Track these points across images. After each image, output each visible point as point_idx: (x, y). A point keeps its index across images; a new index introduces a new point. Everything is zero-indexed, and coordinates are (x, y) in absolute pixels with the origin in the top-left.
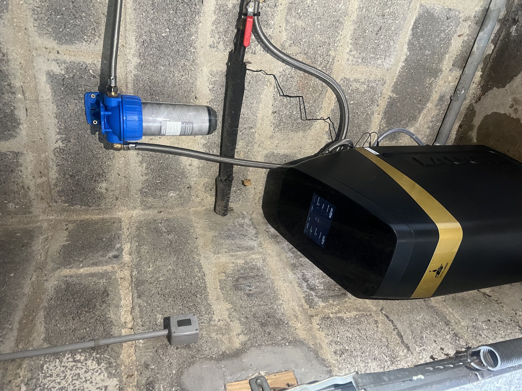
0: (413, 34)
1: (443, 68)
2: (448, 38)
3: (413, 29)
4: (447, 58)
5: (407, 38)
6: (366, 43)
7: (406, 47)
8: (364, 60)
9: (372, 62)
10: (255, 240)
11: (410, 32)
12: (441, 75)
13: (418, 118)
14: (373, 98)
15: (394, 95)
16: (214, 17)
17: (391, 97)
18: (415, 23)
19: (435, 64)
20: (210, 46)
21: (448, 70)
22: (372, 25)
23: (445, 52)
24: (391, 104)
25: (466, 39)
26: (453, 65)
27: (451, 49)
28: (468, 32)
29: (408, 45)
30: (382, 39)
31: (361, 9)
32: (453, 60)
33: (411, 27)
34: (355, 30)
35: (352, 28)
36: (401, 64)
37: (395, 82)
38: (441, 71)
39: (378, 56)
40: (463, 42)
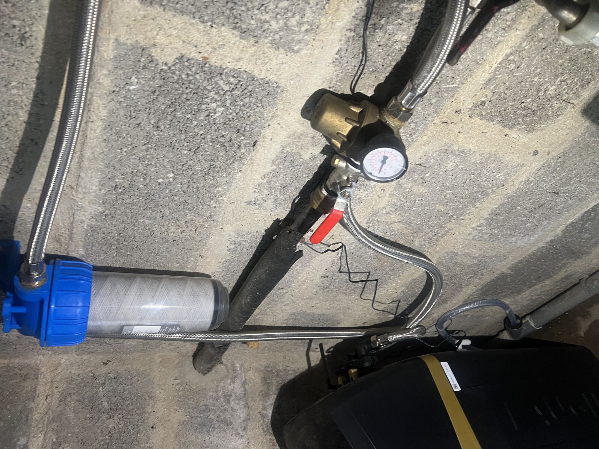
0: (582, 217)
3: (587, 212)
5: (571, 220)
6: (507, 219)
8: (492, 237)
9: (502, 239)
10: (242, 437)
11: (580, 215)
12: (585, 257)
13: (525, 291)
14: (478, 272)
15: (510, 272)
16: (270, 168)
17: (502, 273)
19: (587, 247)
20: (249, 203)
22: (531, 201)
24: (499, 279)
29: (567, 227)
30: (534, 217)
31: (528, 182)
33: (586, 209)
34: (503, 204)
35: (499, 202)
36: (542, 244)
37: (519, 260)
39: (515, 234)
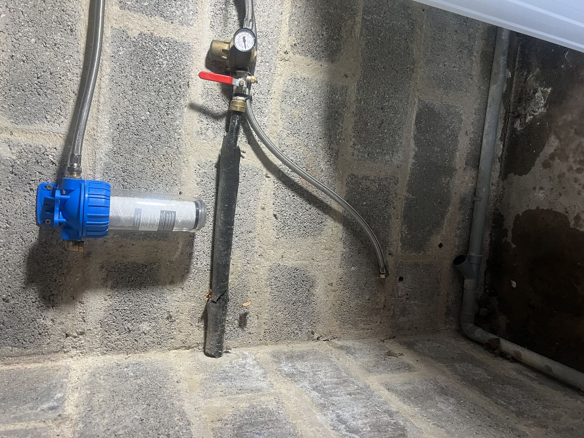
0: (417, 129)
1: (457, 167)
2: (454, 135)
3: (416, 124)
4: (458, 155)
5: (412, 133)
6: (369, 136)
7: (412, 142)
8: (370, 155)
9: (379, 158)
10: (263, 381)
11: (413, 127)
12: (456, 174)
13: (443, 224)
14: (387, 199)
15: (411, 196)
17: (407, 199)
18: (417, 117)
19: (447, 162)
20: (198, 133)
21: (462, 169)
22: (373, 118)
23: (455, 150)
24: (409, 206)
25: (472, 136)
26: (466, 164)
27: (459, 147)
28: (472, 130)
29: (414, 140)
30: (386, 133)
31: (358, 101)
32: (465, 159)
33: (414, 122)
34: (356, 122)
35: (353, 120)
36: (411, 161)
37: (408, 181)
38: (455, 170)
39: (385, 151)
40: (470, 139)
